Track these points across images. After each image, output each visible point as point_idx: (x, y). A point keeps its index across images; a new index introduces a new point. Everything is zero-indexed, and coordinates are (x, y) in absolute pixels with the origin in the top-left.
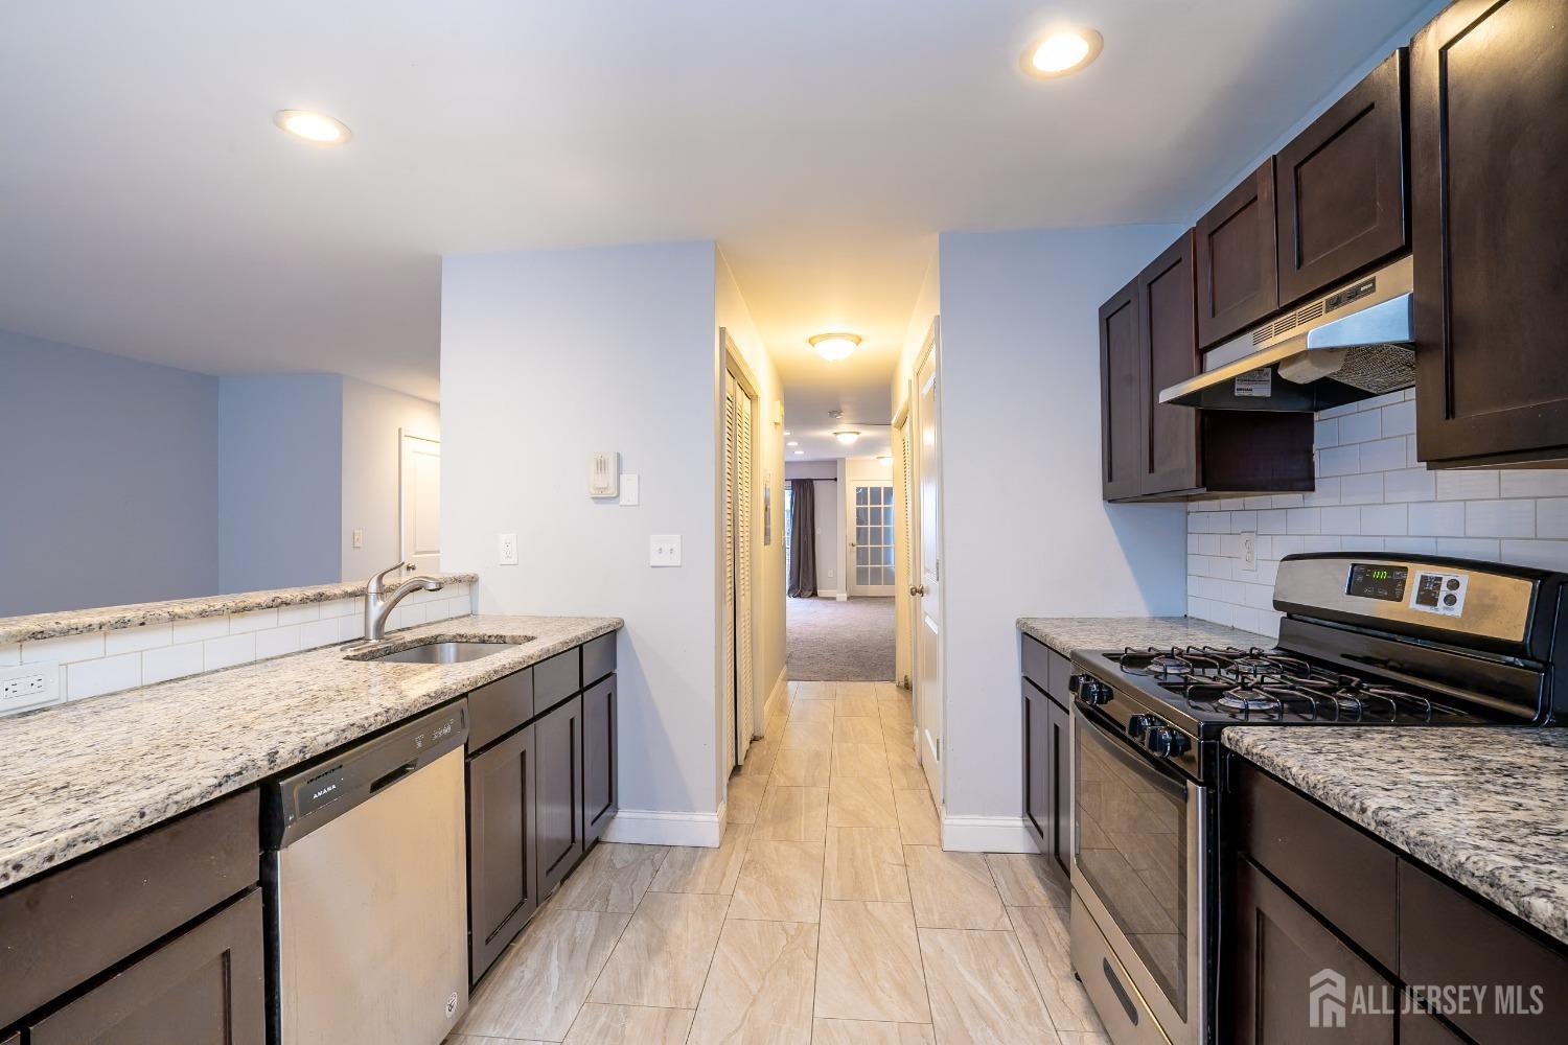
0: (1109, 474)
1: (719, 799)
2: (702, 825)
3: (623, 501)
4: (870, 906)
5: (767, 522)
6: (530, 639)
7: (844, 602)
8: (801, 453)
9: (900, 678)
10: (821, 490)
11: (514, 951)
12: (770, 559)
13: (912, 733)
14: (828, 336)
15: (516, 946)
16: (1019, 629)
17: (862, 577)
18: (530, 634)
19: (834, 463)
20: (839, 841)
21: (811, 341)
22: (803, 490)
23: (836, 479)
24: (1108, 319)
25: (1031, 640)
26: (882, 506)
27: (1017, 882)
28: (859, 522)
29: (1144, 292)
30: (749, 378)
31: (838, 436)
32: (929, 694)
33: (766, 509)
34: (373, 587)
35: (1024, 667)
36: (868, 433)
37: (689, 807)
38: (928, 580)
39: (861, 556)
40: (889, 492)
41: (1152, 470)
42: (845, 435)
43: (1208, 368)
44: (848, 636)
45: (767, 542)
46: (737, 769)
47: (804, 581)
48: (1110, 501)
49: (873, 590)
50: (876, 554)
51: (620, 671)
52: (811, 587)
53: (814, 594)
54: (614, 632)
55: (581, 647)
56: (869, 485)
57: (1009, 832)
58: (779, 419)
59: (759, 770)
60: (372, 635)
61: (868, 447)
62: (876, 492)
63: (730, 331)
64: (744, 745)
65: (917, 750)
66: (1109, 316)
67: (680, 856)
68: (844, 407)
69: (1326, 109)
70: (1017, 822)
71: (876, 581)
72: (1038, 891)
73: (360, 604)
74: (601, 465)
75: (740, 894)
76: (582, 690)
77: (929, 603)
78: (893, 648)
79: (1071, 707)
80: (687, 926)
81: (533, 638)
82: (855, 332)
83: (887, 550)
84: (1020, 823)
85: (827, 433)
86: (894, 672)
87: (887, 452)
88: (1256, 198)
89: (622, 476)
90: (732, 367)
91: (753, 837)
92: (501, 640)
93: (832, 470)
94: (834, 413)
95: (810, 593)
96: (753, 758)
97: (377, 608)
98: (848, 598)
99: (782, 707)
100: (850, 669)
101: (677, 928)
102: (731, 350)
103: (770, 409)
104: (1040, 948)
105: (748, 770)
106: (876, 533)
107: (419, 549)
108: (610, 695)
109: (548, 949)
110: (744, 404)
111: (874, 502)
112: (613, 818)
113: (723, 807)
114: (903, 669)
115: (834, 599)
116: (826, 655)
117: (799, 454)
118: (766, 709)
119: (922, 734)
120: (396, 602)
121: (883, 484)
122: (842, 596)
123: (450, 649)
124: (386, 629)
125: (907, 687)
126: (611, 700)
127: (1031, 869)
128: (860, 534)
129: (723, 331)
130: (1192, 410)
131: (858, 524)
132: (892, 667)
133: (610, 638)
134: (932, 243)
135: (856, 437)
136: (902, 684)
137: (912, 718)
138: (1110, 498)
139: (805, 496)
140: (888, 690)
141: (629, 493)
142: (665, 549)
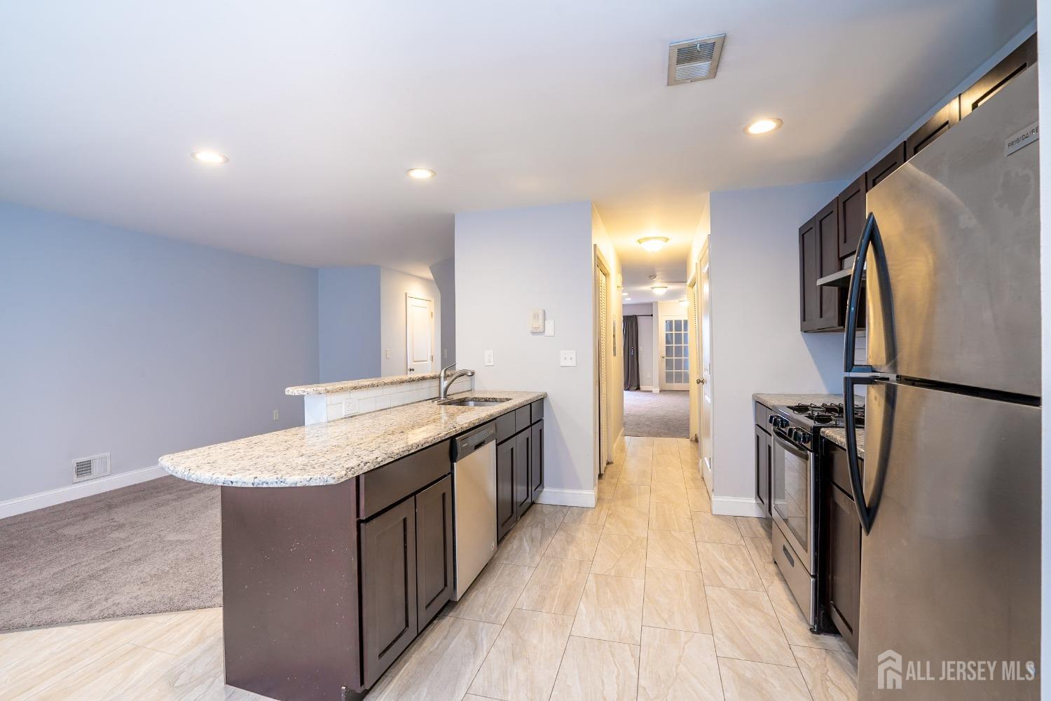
0: (804, 318)
1: (595, 485)
2: (586, 496)
3: (546, 334)
4: (672, 533)
5: (614, 344)
6: (508, 400)
7: (657, 394)
8: (629, 299)
9: (692, 435)
10: (642, 323)
11: (506, 539)
12: (615, 365)
13: (698, 464)
14: (646, 239)
15: (507, 538)
16: (753, 399)
17: (669, 378)
18: (508, 397)
19: (651, 305)
20: (657, 508)
21: (639, 241)
22: (631, 324)
23: (652, 315)
24: (803, 235)
25: (759, 404)
26: (683, 332)
27: (751, 528)
28: (668, 342)
29: (818, 223)
30: (606, 266)
31: (654, 290)
32: (706, 444)
33: (614, 336)
34: (442, 375)
35: (756, 419)
36: (672, 287)
37: (580, 488)
38: (706, 375)
39: (669, 364)
40: (686, 322)
41: (821, 316)
42: (658, 289)
43: (845, 267)
44: (661, 413)
45: (615, 355)
46: (600, 476)
47: (632, 380)
48: (805, 332)
49: (676, 386)
50: (679, 364)
51: (545, 418)
52: (636, 384)
53: (638, 389)
54: (542, 399)
55: (530, 404)
56: (674, 319)
57: (749, 506)
58: (620, 284)
59: (612, 477)
60: (442, 396)
61: (673, 295)
62: (678, 323)
63: (599, 246)
64: (604, 465)
65: (701, 470)
66: (804, 233)
67: (576, 510)
68: (657, 273)
69: (884, 156)
70: (753, 501)
71: (678, 381)
72: (761, 532)
73: (435, 383)
74: (536, 316)
75: (607, 525)
76: (532, 425)
77: (706, 388)
78: (688, 420)
79: (773, 433)
80: (583, 534)
81: (510, 399)
82: (665, 236)
83: (686, 361)
84: (754, 502)
85: (646, 288)
86: (689, 434)
87: (685, 298)
88: (859, 190)
89: (546, 322)
90: (599, 264)
91: (612, 504)
92: (495, 400)
93: (650, 310)
94: (652, 276)
95: (635, 388)
96: (608, 472)
97: (444, 384)
98: (660, 391)
99: (622, 449)
100: (662, 430)
101: (579, 535)
102: (599, 255)
103: (615, 278)
104: (758, 552)
105: (606, 477)
106: (679, 350)
107: (415, 360)
108: (541, 430)
109: (521, 539)
110: (603, 278)
111: (677, 329)
112: (541, 491)
113: (596, 488)
114: (694, 430)
115: (651, 391)
116: (647, 423)
117: (629, 300)
118: (614, 446)
119: (703, 461)
120: (453, 381)
121: (682, 318)
122: (656, 390)
123: (472, 403)
124: (448, 394)
125: (696, 441)
126: (541, 432)
127: (759, 524)
128: (668, 350)
129: (595, 246)
130: (837, 288)
131: (667, 343)
132: (687, 429)
133: (541, 401)
134: (706, 197)
135: (665, 290)
136: (694, 439)
137: (698, 454)
138: (805, 330)
139: (632, 326)
140: (685, 442)
141: (550, 329)
142: (568, 358)
